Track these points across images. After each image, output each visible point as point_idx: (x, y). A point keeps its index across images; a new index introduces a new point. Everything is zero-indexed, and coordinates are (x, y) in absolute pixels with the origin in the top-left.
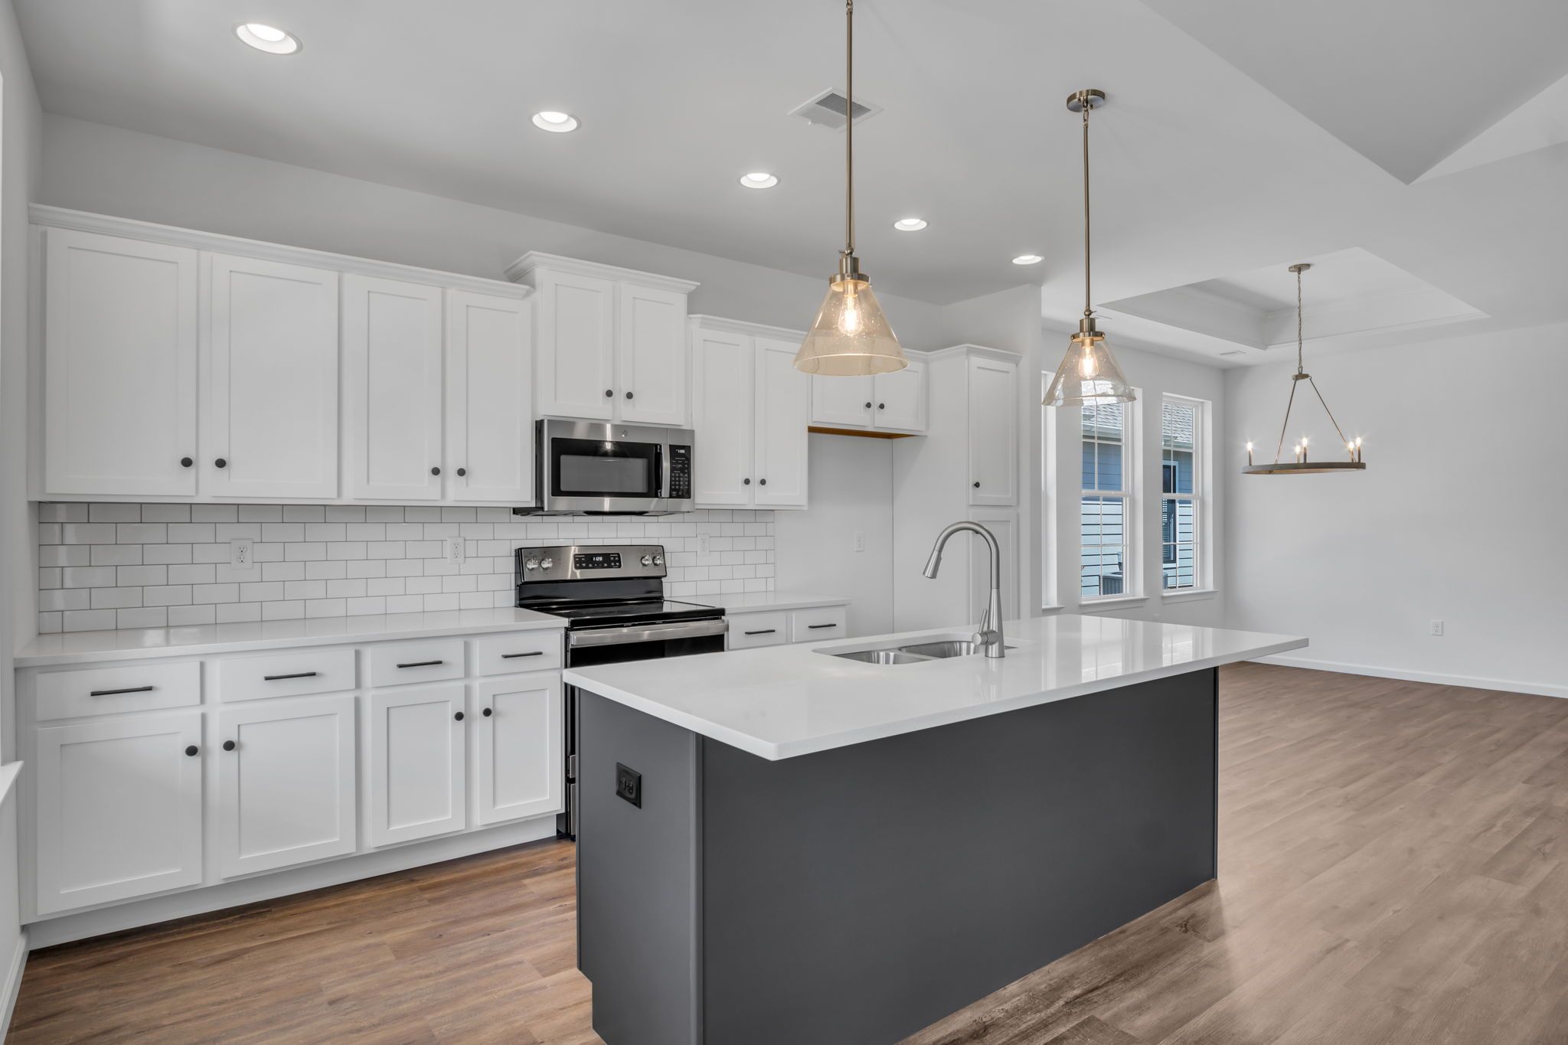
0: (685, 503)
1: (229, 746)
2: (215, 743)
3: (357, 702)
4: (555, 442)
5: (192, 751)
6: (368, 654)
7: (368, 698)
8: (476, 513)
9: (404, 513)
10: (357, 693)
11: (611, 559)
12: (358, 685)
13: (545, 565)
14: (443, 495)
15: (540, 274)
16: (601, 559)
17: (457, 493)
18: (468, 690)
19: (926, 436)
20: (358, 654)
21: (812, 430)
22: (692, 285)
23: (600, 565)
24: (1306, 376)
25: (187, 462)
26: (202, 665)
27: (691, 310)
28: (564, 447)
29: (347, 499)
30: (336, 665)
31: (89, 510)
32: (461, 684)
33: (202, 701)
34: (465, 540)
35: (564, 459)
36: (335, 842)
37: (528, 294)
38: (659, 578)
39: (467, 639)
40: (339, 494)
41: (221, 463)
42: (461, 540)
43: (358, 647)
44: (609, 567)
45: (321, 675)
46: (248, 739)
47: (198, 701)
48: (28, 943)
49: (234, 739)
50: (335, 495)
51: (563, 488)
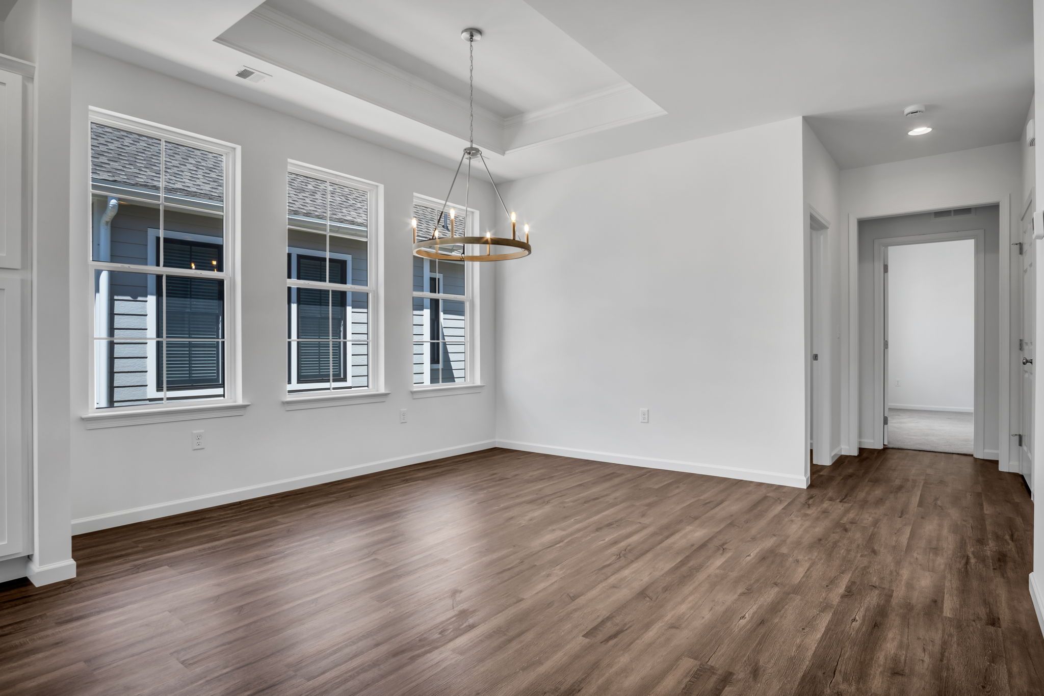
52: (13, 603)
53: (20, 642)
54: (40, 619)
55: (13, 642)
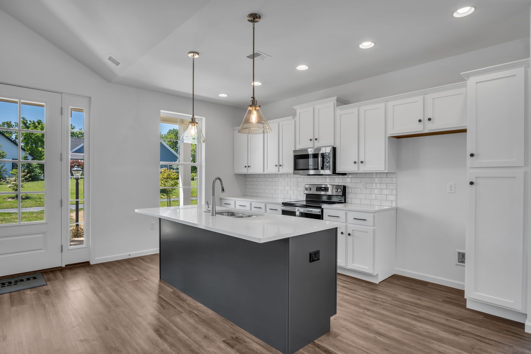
4: (295, 156)
11: (326, 189)
16: (324, 188)
20: (251, 204)
23: (323, 190)
34: (298, 182)
35: (297, 160)
37: (294, 118)
38: (342, 196)
40: (264, 171)
41: (249, 167)
45: (246, 207)
52: (508, 333)
53: (490, 351)
54: (508, 347)
55: (488, 349)
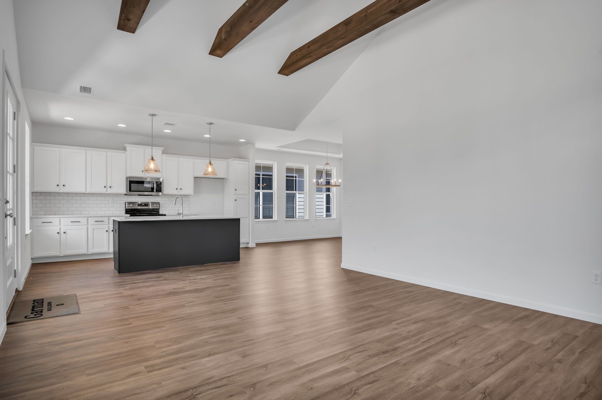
0: (160, 194)
1: (64, 233)
2: (62, 232)
3: (87, 227)
4: (130, 181)
5: (58, 233)
6: (90, 219)
7: (89, 227)
8: (117, 195)
9: (101, 195)
10: (87, 226)
11: (146, 205)
12: (88, 224)
13: (131, 205)
14: (107, 191)
15: (128, 148)
17: (109, 191)
18: (109, 227)
19: (228, 179)
20: (87, 219)
21: (194, 177)
22: (163, 148)
23: (144, 206)
24: (328, 164)
25: (58, 185)
26: (60, 219)
27: (163, 153)
28: (131, 182)
29: (88, 192)
30: (83, 221)
31: (41, 193)
32: (107, 225)
33: (60, 225)
35: (132, 184)
36: (84, 251)
37: (125, 152)
38: (159, 209)
39: (109, 217)
40: (86, 191)
41: (64, 186)
42: (113, 200)
43: (87, 218)
44: (146, 206)
45: (80, 222)
46: (67, 232)
47: (59, 225)
48: (32, 261)
49: (65, 232)
50: (85, 191)
51: (132, 190)
